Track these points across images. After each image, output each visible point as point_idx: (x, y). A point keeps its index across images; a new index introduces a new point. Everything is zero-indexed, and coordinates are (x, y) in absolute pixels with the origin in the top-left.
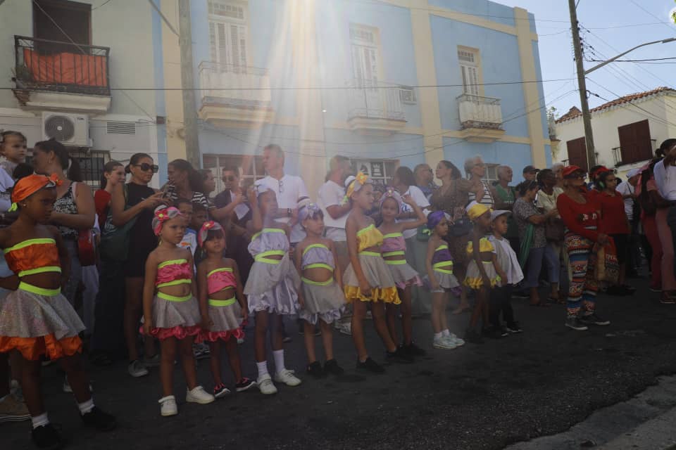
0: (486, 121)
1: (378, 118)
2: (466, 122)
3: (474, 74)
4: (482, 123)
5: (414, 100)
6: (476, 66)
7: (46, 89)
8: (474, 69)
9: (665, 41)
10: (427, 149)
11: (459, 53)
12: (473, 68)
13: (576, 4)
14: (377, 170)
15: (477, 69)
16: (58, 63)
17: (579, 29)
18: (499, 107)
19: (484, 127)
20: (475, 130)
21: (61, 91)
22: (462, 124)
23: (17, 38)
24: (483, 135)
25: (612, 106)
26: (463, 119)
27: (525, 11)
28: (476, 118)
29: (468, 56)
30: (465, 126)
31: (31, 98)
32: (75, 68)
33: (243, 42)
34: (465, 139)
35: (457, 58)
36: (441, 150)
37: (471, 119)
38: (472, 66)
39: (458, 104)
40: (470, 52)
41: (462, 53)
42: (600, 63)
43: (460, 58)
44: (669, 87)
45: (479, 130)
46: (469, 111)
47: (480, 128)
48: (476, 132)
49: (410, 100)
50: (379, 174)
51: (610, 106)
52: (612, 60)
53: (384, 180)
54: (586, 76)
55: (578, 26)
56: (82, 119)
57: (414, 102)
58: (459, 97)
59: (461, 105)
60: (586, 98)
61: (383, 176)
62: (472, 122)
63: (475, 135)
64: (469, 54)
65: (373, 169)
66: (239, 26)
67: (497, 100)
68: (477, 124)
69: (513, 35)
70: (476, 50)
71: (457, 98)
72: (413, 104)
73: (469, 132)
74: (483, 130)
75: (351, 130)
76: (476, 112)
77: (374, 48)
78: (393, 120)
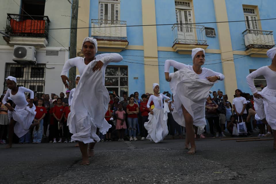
2: (249, 45)
3: (255, 20)
4: (260, 45)
5: (215, 34)
6: (256, 16)
7: (18, 36)
16: (24, 24)
18: (272, 36)
19: (261, 48)
20: (255, 49)
21: (24, 36)
22: (246, 47)
23: (9, 15)
24: (261, 52)
26: (247, 44)
28: (256, 42)
29: (250, 11)
30: (248, 48)
31: (10, 40)
32: (31, 26)
33: (117, 11)
34: (249, 56)
35: (243, 12)
37: (252, 43)
38: (254, 15)
39: (244, 36)
40: (252, 8)
41: (247, 9)
43: (245, 12)
45: (257, 50)
46: (251, 39)
47: (258, 48)
49: (212, 35)
56: (31, 48)
58: (244, 32)
59: (245, 36)
62: (253, 45)
63: (255, 52)
66: (115, 4)
67: (271, 32)
68: (257, 46)
70: (256, 7)
71: (243, 33)
72: (214, 37)
73: (251, 51)
74: (261, 50)
75: (175, 52)
76: (256, 39)
77: (190, 10)
78: (199, 45)
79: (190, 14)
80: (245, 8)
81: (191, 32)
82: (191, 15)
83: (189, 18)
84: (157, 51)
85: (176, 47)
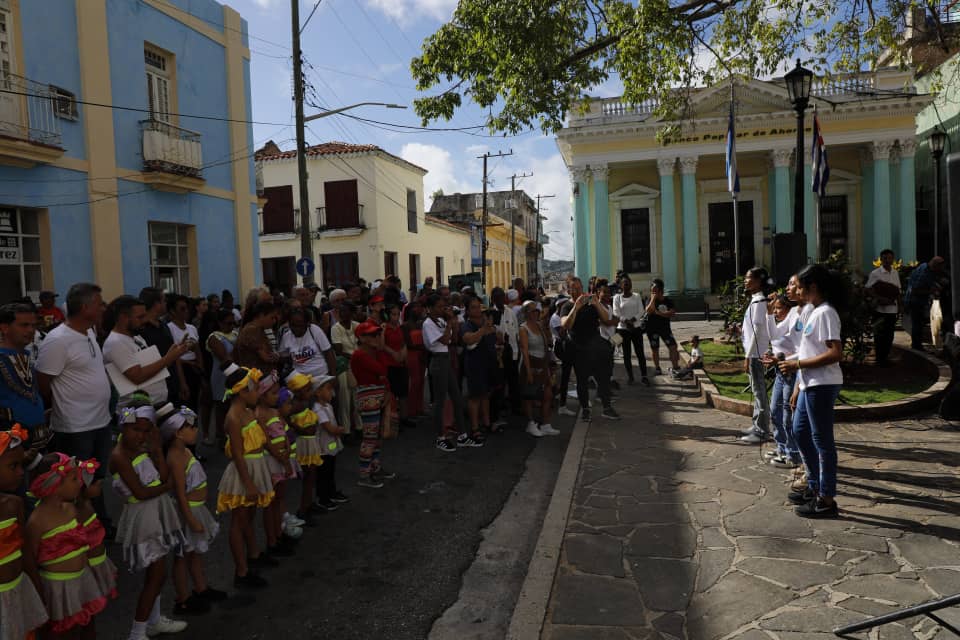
0: (181, 164)
1: (17, 140)
2: (154, 162)
3: (166, 89)
4: (176, 166)
5: (75, 113)
6: (168, 78)
8: (165, 82)
9: (389, 106)
10: (96, 197)
11: (145, 51)
12: (163, 79)
13: (300, 28)
14: (5, 222)
15: (168, 82)
17: (302, 62)
18: (200, 145)
19: (178, 173)
20: (167, 175)
22: (147, 163)
24: (176, 184)
26: (149, 156)
27: (238, 14)
28: (168, 157)
29: (156, 60)
30: (151, 167)
34: (150, 186)
35: (143, 59)
36: (114, 200)
37: (161, 158)
38: (163, 76)
39: (142, 131)
40: (161, 55)
41: (150, 54)
42: (322, 112)
43: (147, 60)
44: (380, 148)
45: (171, 176)
46: (159, 146)
47: (172, 172)
48: (168, 179)
49: (66, 112)
50: (10, 229)
52: (336, 111)
53: (17, 238)
54: (305, 124)
55: (301, 58)
57: (75, 118)
58: (143, 122)
59: (146, 133)
60: (305, 152)
61: (15, 231)
62: (162, 163)
63: (167, 182)
64: (159, 57)
67: (197, 135)
68: (169, 167)
69: (220, 45)
70: (170, 55)
71: (140, 122)
72: (72, 121)
73: (157, 176)
74: (177, 177)
76: (168, 149)
77: (6, 10)
78: (42, 145)
79: (4, 27)
81: (5, 86)
82: (8, 27)
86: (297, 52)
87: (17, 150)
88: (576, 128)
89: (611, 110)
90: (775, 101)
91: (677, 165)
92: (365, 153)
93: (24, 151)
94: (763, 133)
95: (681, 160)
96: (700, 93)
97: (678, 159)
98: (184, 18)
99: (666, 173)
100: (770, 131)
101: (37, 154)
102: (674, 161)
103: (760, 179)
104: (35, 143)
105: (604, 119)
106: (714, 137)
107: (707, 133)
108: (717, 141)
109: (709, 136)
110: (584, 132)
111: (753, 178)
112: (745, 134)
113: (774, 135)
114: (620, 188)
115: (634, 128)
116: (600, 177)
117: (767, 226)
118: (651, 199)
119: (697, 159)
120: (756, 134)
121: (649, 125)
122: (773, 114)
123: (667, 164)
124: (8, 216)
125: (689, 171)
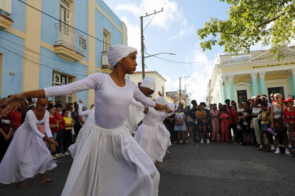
1: (72, 51)
3: (107, 44)
12: (107, 41)
14: (63, 80)
17: (143, 40)
22: (103, 66)
25: (137, 74)
26: (103, 64)
39: (102, 55)
42: (149, 55)
43: (104, 35)
47: (110, 69)
50: (65, 83)
51: (136, 74)
52: (153, 55)
54: (145, 59)
58: (102, 53)
59: (103, 56)
60: (144, 68)
62: (108, 66)
64: (106, 34)
65: (61, 79)
69: (121, 33)
70: (109, 33)
73: (107, 70)
75: (54, 52)
77: (69, 11)
78: (79, 54)
79: (68, 16)
80: (105, 32)
81: (67, 35)
82: (70, 17)
83: (67, 19)
84: (40, 47)
85: (61, 49)
86: (142, 37)
87: (72, 54)
88: (223, 64)
89: (234, 58)
90: (292, 54)
91: (258, 75)
92: (152, 73)
93: (73, 55)
94: (288, 64)
95: (260, 73)
96: (264, 52)
97: (258, 73)
98: (113, 23)
99: (254, 78)
100: (290, 63)
101: (76, 56)
102: (257, 74)
103: (285, 79)
104: (77, 53)
105: (232, 61)
106: (271, 66)
107: (268, 64)
108: (272, 67)
109: (269, 65)
110: (225, 65)
111: (283, 79)
112: (281, 64)
113: (292, 64)
114: (237, 83)
115: (243, 63)
116: (231, 79)
117: (289, 95)
118: (248, 87)
119: (265, 73)
120: (285, 64)
121: (249, 62)
122: (291, 57)
123: (254, 75)
124: (65, 78)
125: (262, 77)
